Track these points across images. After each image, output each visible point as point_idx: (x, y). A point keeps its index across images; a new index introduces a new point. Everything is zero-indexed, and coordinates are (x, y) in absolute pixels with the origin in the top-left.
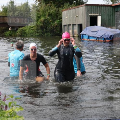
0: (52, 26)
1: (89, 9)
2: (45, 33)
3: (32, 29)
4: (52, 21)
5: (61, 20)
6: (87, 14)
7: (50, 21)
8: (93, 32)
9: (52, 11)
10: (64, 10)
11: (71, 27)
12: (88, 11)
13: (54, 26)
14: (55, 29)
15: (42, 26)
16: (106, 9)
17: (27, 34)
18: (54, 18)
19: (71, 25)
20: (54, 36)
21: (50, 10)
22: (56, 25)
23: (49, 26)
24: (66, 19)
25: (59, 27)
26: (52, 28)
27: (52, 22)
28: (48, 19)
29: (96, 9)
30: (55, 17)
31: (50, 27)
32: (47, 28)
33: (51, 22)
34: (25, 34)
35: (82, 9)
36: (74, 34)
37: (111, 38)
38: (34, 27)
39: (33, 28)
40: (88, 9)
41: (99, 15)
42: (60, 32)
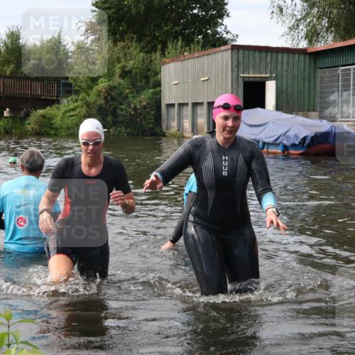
0: (132, 106)
1: (241, 60)
2: (111, 127)
3: (72, 113)
4: (133, 92)
5: (158, 89)
6: (235, 74)
7: (127, 91)
8: (252, 126)
9: (131, 62)
10: (167, 60)
11: (188, 111)
12: (237, 66)
13: (138, 107)
14: (141, 114)
15: (104, 106)
16: (291, 61)
17: (57, 129)
18: (138, 83)
19: (187, 104)
20: (138, 135)
21: (126, 59)
22: (145, 104)
23: (123, 107)
24: (174, 87)
25: (152, 110)
26: (133, 113)
27: (132, 95)
28: (120, 85)
29: (261, 59)
30: (140, 82)
31: (124, 110)
32: (119, 112)
33: (129, 95)
34: (53, 128)
35: (222, 58)
36: (195, 131)
37: (303, 146)
38: (78, 109)
39: (76, 113)
40: (238, 60)
41: (270, 78)
42: (154, 125)
